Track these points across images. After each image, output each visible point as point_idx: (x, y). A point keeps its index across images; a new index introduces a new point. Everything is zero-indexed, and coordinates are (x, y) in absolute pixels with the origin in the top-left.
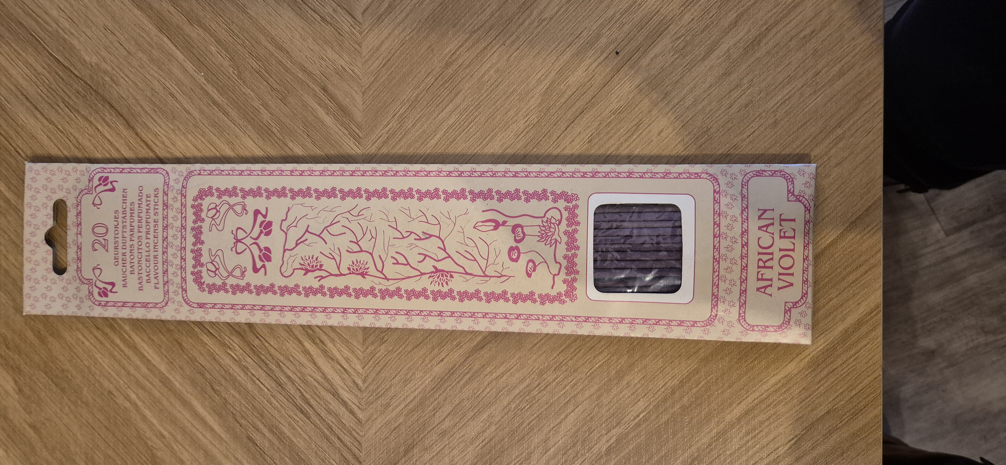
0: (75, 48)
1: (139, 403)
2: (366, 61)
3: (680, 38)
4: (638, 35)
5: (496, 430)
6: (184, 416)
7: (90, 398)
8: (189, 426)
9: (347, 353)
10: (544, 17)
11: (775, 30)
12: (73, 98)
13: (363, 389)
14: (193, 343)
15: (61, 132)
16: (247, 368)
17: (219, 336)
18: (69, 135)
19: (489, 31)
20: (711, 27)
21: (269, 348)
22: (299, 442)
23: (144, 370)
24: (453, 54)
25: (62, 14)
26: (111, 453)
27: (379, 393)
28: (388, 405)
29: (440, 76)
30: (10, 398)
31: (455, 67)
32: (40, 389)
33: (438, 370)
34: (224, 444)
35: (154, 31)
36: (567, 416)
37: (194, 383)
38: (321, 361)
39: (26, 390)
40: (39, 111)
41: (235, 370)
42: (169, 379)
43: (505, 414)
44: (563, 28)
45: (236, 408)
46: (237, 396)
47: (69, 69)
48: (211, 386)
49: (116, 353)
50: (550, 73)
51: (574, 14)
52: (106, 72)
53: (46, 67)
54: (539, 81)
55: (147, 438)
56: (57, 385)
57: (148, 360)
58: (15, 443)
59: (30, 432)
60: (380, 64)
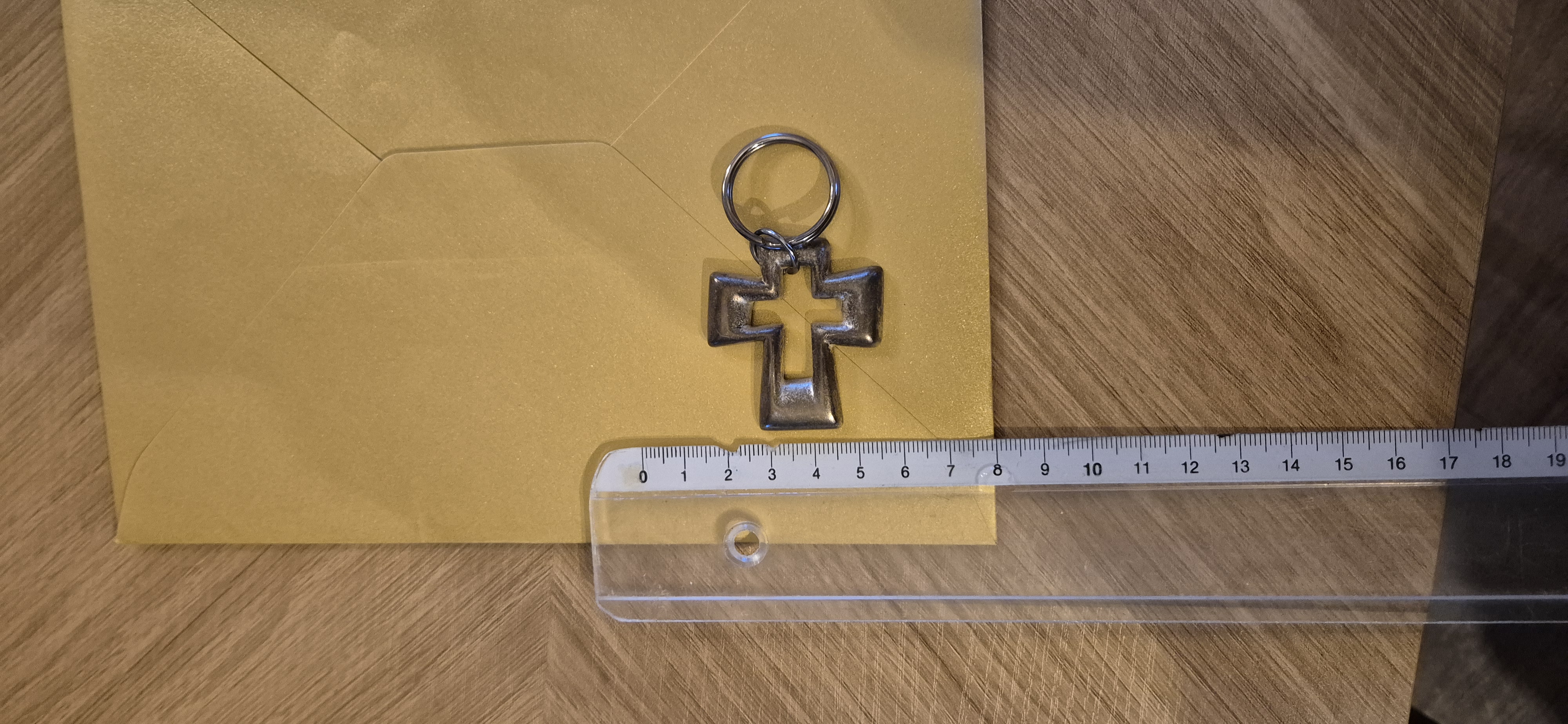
3: (117, 653)
20: (81, 658)
31: (406, 674)
32: (1208, 219)
54: (292, 629)
60: (514, 700)
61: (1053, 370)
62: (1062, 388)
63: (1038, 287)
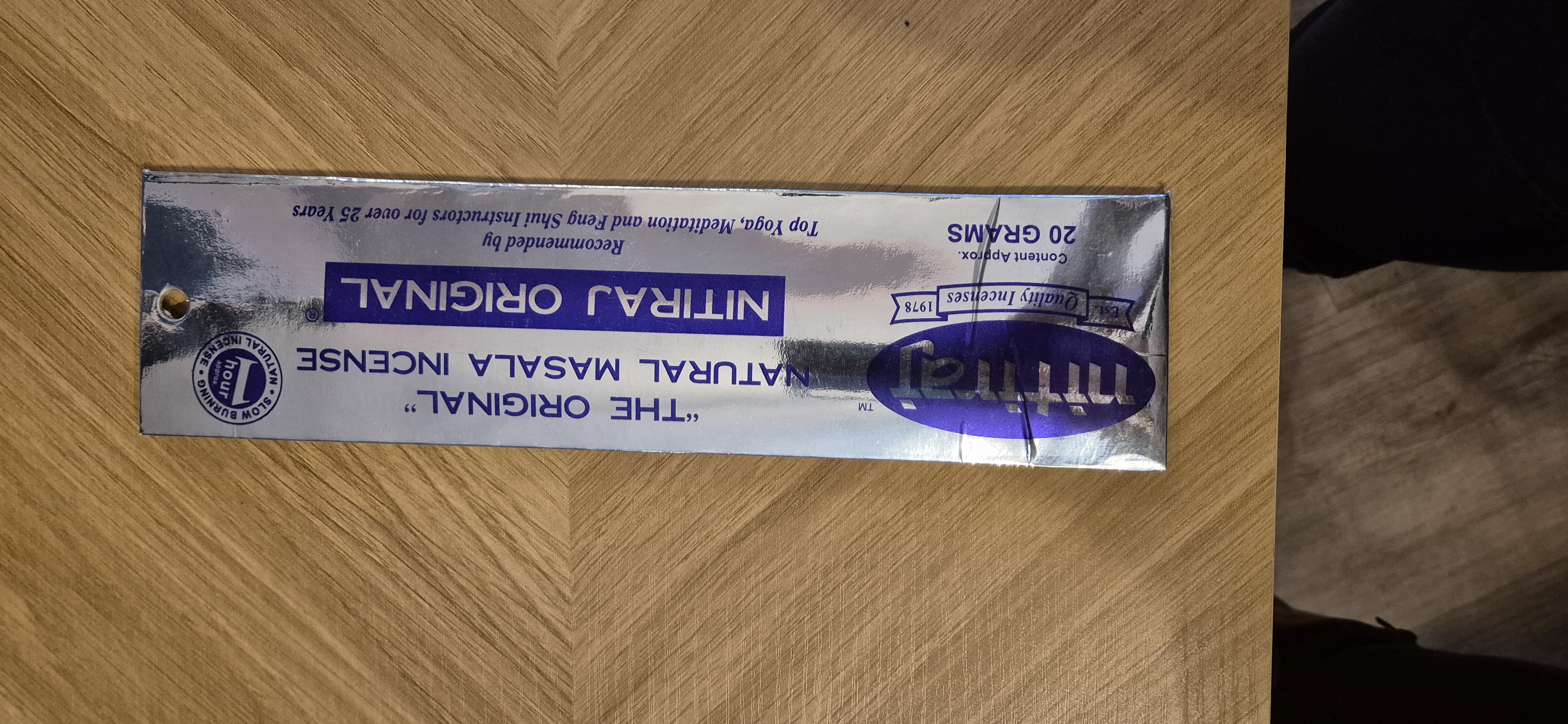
0: (99, 97)
1: (232, 632)
2: (567, 129)
3: (1017, 107)
4: (960, 101)
5: (763, 650)
6: (303, 647)
7: (152, 625)
8: (312, 661)
9: (547, 551)
10: (827, 72)
11: (1145, 100)
12: (101, 175)
13: (573, 599)
14: (313, 542)
15: (84, 227)
16: (397, 576)
17: (353, 531)
18: (97, 232)
19: (747, 91)
20: (1060, 93)
21: (430, 546)
22: (480, 678)
23: (237, 582)
24: (696, 122)
25: (75, 43)
26: (190, 704)
27: (595, 605)
28: (609, 622)
29: (676, 153)
30: (21, 629)
31: (699, 140)
32: (71, 614)
33: (681, 571)
34: (367, 685)
35: (229, 75)
36: (861, 629)
37: (315, 599)
38: (509, 563)
39: (49, 619)
40: (44, 194)
41: (379, 579)
42: (276, 594)
43: (777, 629)
44: (855, 88)
45: (382, 632)
46: (384, 616)
47: (91, 130)
48: (343, 603)
49: (191, 560)
50: (836, 152)
51: (870, 68)
52: (152, 136)
53: (53, 126)
55: (245, 680)
56: (97, 609)
57: (243, 569)
58: (34, 696)
59: (59, 680)
60: (587, 134)
61: (162, 490)
62: (152, 476)
63: (183, 554)
